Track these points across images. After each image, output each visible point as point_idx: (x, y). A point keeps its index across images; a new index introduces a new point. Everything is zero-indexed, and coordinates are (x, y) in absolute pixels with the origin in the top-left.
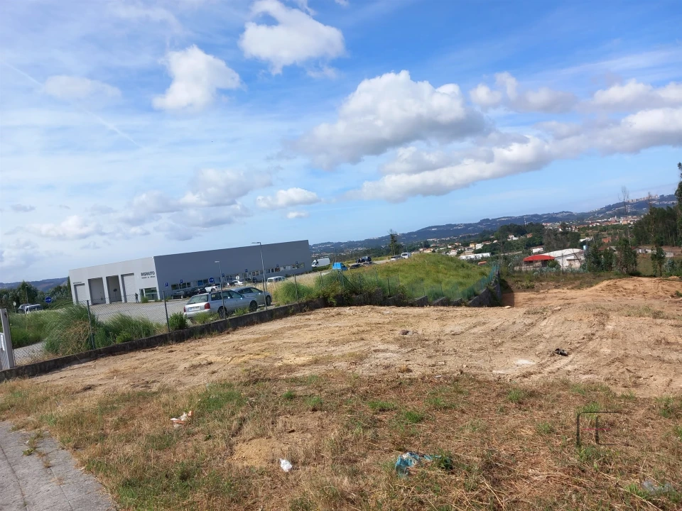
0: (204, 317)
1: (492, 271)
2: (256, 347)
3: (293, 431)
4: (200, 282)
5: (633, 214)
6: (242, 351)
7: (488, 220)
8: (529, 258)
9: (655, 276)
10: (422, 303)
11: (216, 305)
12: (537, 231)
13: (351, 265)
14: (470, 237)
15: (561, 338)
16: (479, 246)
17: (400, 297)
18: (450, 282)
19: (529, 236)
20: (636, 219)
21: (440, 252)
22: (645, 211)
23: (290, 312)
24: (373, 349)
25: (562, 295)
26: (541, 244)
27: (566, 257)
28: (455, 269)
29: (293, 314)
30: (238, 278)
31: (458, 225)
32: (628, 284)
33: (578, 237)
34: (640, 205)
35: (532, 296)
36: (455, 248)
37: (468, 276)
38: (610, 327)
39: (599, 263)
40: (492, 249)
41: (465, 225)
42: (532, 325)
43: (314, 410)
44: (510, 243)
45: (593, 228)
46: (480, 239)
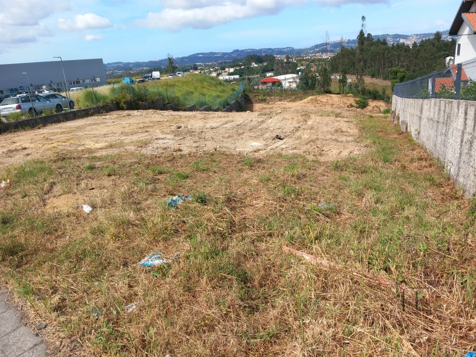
0: (17, 116)
1: (240, 88)
2: (63, 137)
3: (93, 189)
4: (12, 90)
5: (331, 51)
6: (51, 140)
7: (238, 50)
8: (264, 80)
9: (339, 94)
10: (192, 109)
11: (26, 106)
12: (270, 60)
13: (138, 80)
14: (226, 62)
15: (280, 130)
16: (232, 70)
17: (176, 105)
18: (211, 95)
19: (265, 64)
20: (332, 55)
21: (205, 73)
22: (338, 50)
23: (90, 113)
24: (155, 137)
25: (283, 106)
26: (272, 70)
27: (288, 80)
28: (215, 86)
29: (92, 115)
30: (44, 87)
31: (217, 53)
32: (323, 98)
33: (296, 65)
34: (336, 45)
35: (265, 106)
36: (216, 70)
37: (224, 91)
38: (310, 123)
39: (307, 84)
40: (240, 73)
41: (223, 53)
42: (263, 122)
43: (109, 175)
44: (252, 68)
45: (306, 60)
46: (232, 65)
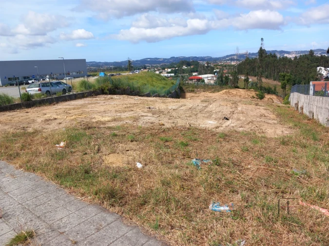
0: (39, 96)
1: (177, 82)
2: (76, 112)
5: (237, 60)
6: (70, 113)
7: (174, 57)
8: (191, 77)
9: (244, 89)
10: (148, 95)
11: (45, 89)
12: (196, 65)
13: (109, 74)
14: (165, 65)
16: (169, 70)
17: (138, 92)
18: (158, 86)
19: (192, 67)
20: (238, 63)
21: (151, 71)
22: (243, 60)
23: (85, 95)
25: (206, 95)
26: (197, 71)
27: (208, 78)
28: (160, 81)
29: (87, 97)
30: (48, 77)
31: (160, 59)
32: (234, 91)
33: (213, 69)
34: (241, 56)
35: (194, 95)
36: (158, 70)
37: (166, 84)
39: (222, 81)
40: (175, 72)
41: (164, 59)
44: (183, 69)
45: (219, 65)
46: (170, 67)
